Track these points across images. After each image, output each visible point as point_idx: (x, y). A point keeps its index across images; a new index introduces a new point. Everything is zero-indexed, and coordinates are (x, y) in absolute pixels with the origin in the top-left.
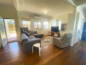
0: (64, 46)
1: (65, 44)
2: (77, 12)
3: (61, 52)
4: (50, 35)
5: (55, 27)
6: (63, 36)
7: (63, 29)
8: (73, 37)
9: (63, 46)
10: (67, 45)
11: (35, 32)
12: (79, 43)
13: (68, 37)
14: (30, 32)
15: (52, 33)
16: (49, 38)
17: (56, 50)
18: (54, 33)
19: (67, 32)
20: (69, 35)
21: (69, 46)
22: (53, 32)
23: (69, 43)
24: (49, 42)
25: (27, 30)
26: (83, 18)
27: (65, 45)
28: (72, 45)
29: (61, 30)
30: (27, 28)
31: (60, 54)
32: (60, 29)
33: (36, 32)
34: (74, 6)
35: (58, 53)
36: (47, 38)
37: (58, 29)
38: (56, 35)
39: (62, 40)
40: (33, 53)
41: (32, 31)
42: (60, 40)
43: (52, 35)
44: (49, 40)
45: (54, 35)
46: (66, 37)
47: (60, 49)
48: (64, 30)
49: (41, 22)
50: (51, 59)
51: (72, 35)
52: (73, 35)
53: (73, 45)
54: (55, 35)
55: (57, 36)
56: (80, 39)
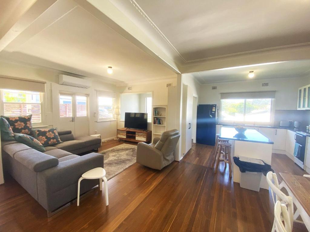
0: (165, 161)
1: (167, 158)
2: (184, 85)
3: (160, 178)
4: (121, 141)
5: (135, 114)
6: (160, 137)
7: (158, 120)
8: (180, 138)
9: (165, 164)
10: (170, 158)
11: (66, 135)
12: (193, 152)
13: (172, 138)
14: (43, 134)
15: (128, 132)
16: (123, 150)
17: (148, 179)
18: (134, 133)
19: (167, 127)
20: (173, 133)
21: (175, 161)
22: (132, 130)
23: (174, 154)
24: (123, 162)
25: (26, 127)
26: (195, 95)
27: (167, 160)
28: (180, 158)
29: (155, 123)
30: (26, 120)
31: (159, 184)
32: (150, 120)
33: (70, 132)
34: (178, 74)
35: (155, 184)
36: (113, 151)
37: (146, 120)
38: (141, 138)
39: (160, 148)
40: (78, 205)
41: (52, 131)
42: (156, 148)
43: (130, 138)
44: (123, 155)
45: (134, 138)
46: (168, 138)
47: (157, 172)
48: (160, 124)
49: (87, 95)
50: (142, 200)
51: (177, 134)
52: (180, 134)
53: (182, 158)
54: (138, 138)
55: (144, 139)
56: (195, 141)
